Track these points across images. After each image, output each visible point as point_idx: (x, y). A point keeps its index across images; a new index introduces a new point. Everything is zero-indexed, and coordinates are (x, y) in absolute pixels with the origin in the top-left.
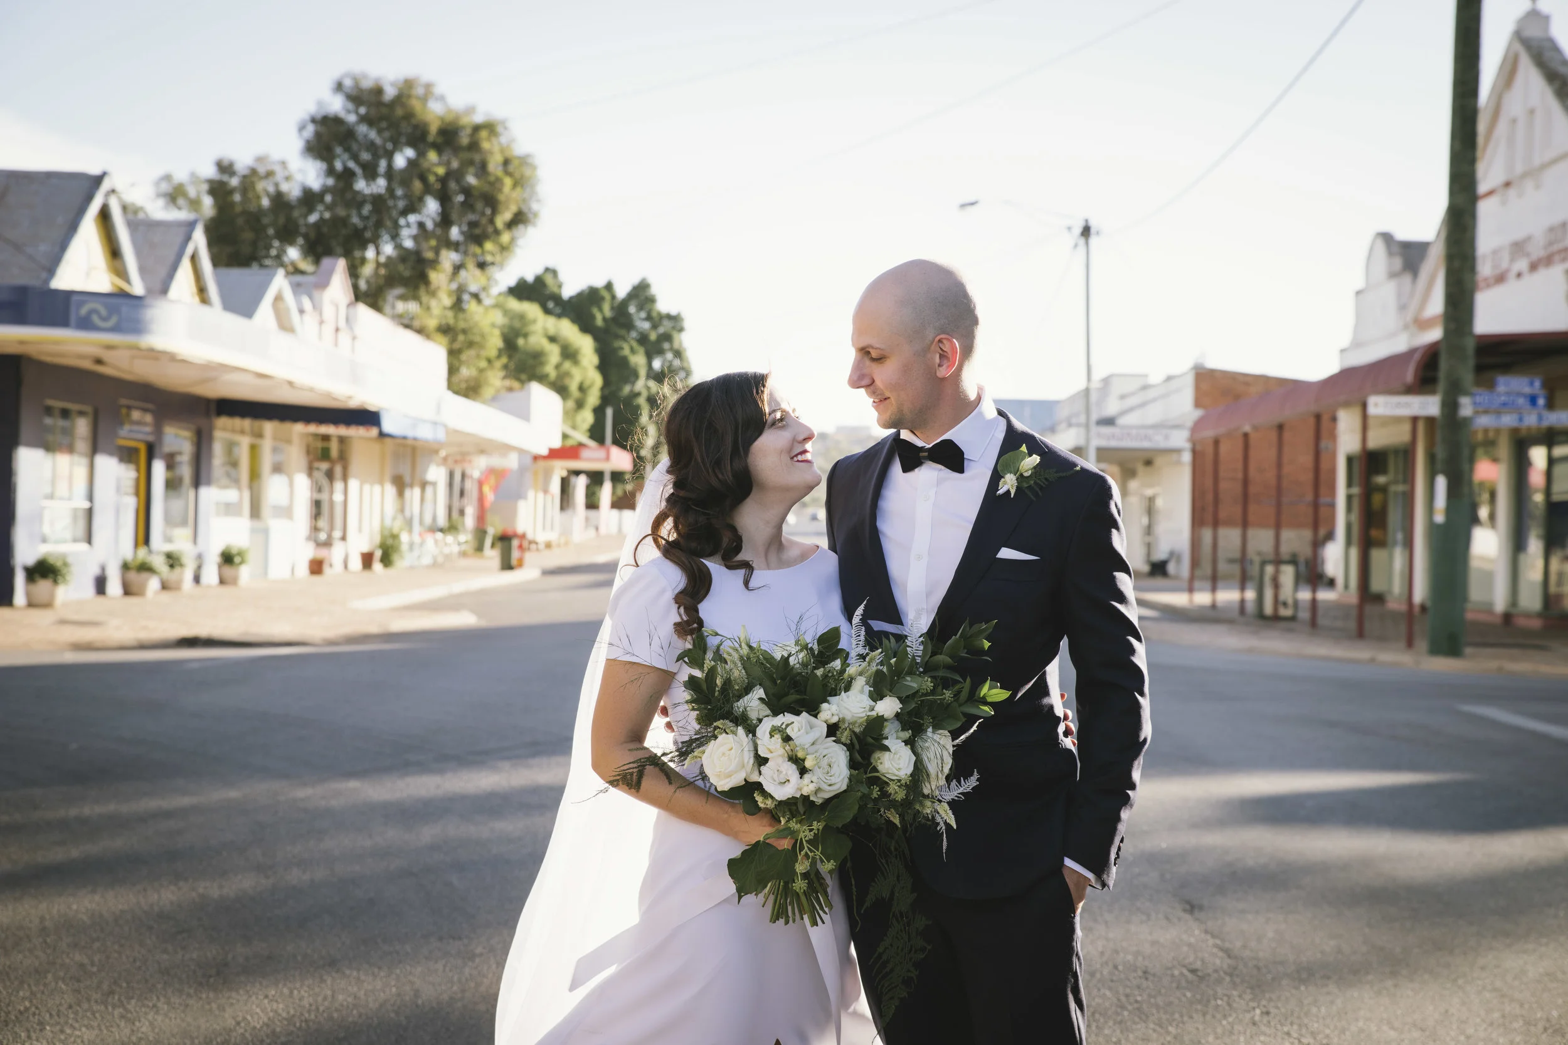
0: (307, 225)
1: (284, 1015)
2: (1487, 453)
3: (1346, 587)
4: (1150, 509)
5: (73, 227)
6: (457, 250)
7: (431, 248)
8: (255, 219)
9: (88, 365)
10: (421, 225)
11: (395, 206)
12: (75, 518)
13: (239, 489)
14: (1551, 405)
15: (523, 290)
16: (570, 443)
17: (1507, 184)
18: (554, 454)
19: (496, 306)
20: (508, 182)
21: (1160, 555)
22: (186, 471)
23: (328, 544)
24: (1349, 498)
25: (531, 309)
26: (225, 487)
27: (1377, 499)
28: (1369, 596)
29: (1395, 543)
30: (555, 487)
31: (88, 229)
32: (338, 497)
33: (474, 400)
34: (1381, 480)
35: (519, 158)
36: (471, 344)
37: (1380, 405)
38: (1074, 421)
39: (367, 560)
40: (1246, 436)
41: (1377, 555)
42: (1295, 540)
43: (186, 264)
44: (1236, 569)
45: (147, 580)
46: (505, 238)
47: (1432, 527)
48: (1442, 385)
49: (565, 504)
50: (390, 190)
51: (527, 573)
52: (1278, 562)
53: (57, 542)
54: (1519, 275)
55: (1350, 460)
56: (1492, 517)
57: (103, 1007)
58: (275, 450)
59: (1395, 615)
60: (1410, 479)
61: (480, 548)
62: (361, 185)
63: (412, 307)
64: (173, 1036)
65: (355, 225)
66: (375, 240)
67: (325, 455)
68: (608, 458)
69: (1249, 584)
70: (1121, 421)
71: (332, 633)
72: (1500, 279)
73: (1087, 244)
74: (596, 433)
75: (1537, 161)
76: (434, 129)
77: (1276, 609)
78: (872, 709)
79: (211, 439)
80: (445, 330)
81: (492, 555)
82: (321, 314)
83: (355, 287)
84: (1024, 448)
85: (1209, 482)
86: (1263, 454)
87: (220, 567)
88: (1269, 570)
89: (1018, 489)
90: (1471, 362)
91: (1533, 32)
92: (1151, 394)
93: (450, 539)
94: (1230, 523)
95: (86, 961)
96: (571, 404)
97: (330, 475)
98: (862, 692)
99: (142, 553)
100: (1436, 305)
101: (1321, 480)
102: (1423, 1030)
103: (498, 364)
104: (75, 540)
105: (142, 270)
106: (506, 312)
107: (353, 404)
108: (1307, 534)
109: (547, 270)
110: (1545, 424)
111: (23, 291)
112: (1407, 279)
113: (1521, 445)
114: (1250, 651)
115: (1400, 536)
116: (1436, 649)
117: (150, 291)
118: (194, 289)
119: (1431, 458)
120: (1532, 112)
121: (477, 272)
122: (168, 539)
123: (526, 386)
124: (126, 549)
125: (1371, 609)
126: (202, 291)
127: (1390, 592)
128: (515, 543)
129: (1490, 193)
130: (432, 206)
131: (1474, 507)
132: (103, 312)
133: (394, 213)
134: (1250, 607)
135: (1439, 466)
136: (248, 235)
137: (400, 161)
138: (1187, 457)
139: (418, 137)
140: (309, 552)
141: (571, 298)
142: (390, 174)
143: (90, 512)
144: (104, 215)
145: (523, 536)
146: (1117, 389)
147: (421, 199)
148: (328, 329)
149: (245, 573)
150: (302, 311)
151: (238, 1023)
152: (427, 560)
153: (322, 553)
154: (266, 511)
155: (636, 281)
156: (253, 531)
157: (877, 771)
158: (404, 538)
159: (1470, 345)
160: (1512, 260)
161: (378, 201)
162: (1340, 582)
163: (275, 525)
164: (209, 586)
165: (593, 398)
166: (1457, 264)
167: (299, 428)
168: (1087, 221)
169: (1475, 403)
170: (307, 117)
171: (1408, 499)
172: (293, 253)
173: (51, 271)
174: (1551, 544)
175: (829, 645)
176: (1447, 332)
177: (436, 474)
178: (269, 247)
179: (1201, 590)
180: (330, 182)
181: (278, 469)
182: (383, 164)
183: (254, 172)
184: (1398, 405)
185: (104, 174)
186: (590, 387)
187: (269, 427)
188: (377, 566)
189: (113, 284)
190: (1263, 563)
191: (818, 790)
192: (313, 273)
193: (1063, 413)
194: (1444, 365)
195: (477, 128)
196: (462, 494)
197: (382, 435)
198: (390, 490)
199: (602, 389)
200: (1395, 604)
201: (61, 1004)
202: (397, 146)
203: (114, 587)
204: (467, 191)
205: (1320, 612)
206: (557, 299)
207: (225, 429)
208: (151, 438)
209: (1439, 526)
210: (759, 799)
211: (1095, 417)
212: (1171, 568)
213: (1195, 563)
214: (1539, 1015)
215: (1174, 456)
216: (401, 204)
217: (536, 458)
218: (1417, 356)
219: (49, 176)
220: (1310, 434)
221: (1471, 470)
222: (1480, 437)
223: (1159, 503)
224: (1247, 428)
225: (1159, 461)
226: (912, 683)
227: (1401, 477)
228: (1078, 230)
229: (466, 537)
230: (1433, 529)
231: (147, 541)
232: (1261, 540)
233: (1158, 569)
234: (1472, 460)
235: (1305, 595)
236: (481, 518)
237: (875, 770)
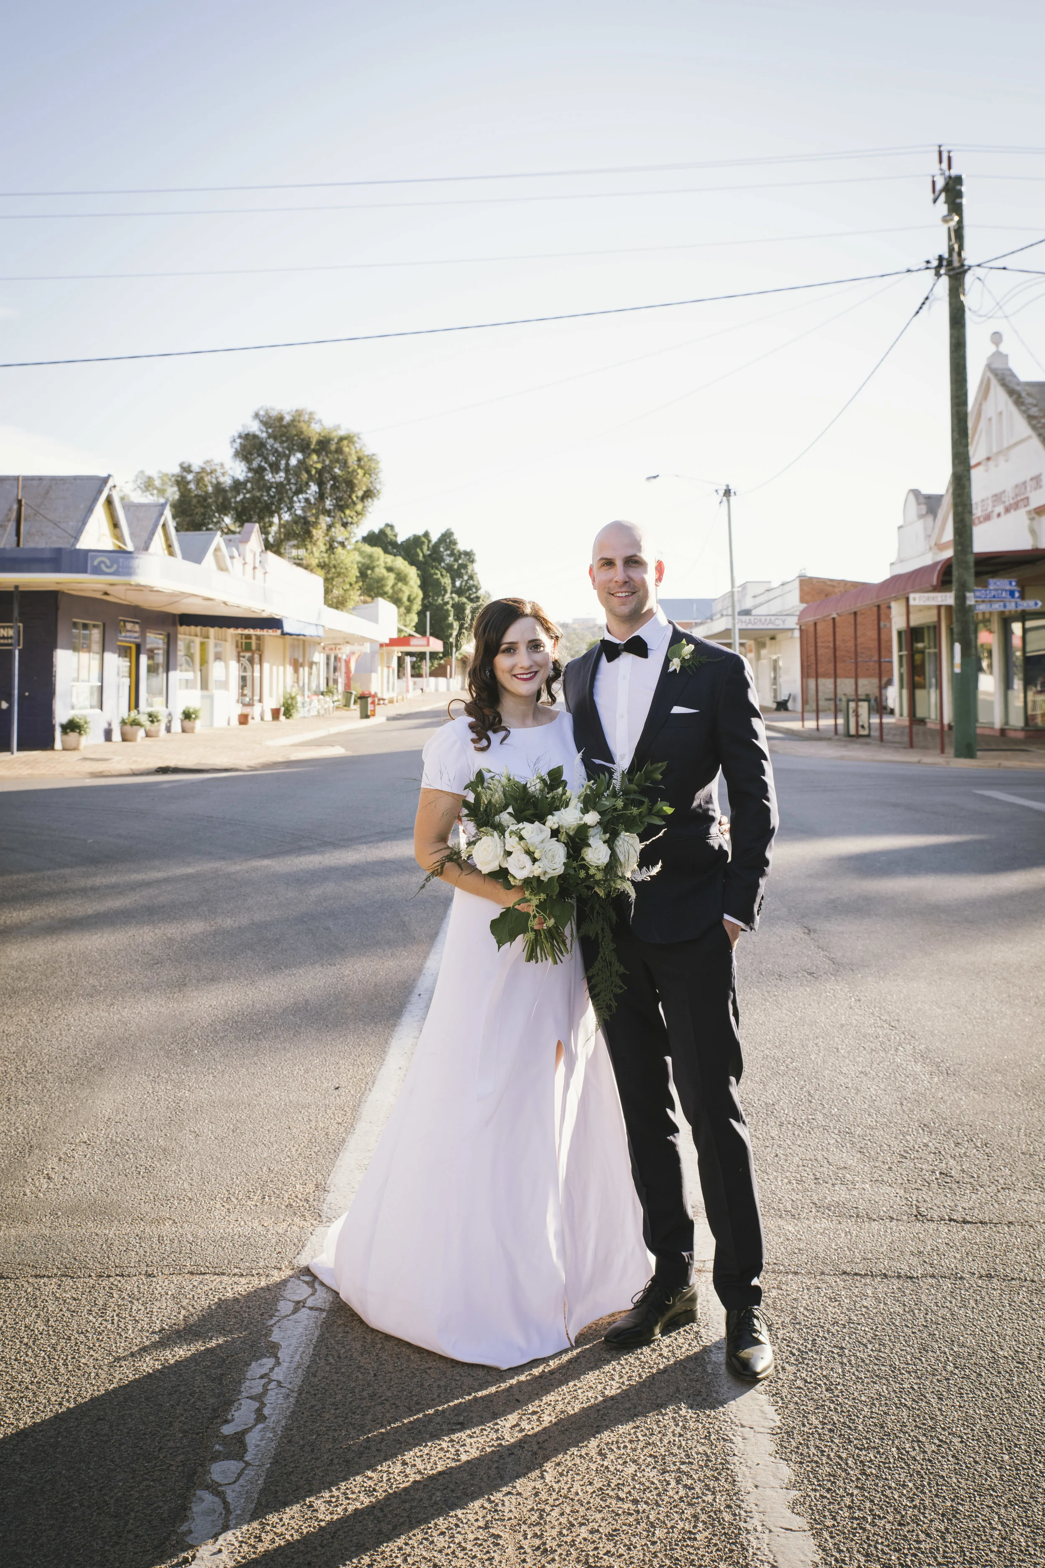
0: (236, 502)
1: (222, 1018)
2: (985, 626)
3: (901, 715)
4: (775, 668)
5: (90, 510)
6: (329, 516)
7: (313, 515)
8: (203, 500)
9: (99, 596)
10: (307, 500)
11: (291, 489)
12: (92, 693)
13: (194, 671)
14: (1023, 597)
15: (373, 539)
16: (403, 635)
17: (988, 459)
18: (393, 642)
19: (355, 549)
20: (360, 472)
21: (783, 697)
22: (160, 659)
23: (250, 704)
24: (901, 657)
25: (377, 551)
26: (186, 671)
27: (918, 657)
28: (915, 720)
29: (930, 687)
30: (395, 664)
31: (100, 509)
32: (257, 674)
33: (342, 610)
34: (920, 645)
35: (368, 456)
36: (339, 575)
37: (918, 599)
38: (725, 613)
39: (276, 714)
40: (834, 619)
41: (919, 693)
42: (867, 685)
43: (160, 529)
44: (831, 704)
45: (138, 730)
46: (359, 507)
47: (953, 675)
48: (955, 586)
49: (401, 674)
50: (287, 478)
51: (378, 720)
52: (858, 700)
53: (81, 708)
54: (999, 515)
55: (900, 633)
56: (990, 666)
57: (107, 1014)
58: (216, 645)
59: (932, 732)
60: (938, 645)
61: (347, 705)
62: (269, 476)
63: (302, 552)
64: (151, 1033)
65: (265, 501)
66: (278, 510)
67: (248, 648)
68: (428, 645)
69: (840, 715)
70: (753, 612)
71: (252, 763)
72: (988, 518)
73: (728, 501)
74: (420, 629)
75: (1005, 445)
76: (314, 441)
77: (857, 730)
78: (581, 819)
79: (176, 639)
80: (322, 566)
81: (355, 709)
82: (244, 559)
83: (266, 541)
84: (684, 642)
85: (812, 649)
86: (845, 631)
87: (182, 721)
88: (852, 705)
89: (681, 667)
90: (972, 571)
91: (997, 365)
92: (772, 595)
93: (328, 699)
94: (826, 675)
95: (97, 984)
96: (403, 610)
97: (251, 661)
98: (576, 808)
99: (134, 713)
100: (949, 535)
101: (882, 646)
102: (959, 1008)
103: (357, 587)
104: (92, 707)
105: (132, 535)
106: (361, 553)
107: (265, 615)
108: (875, 681)
109: (387, 525)
110: (1020, 608)
111: (59, 551)
112: (930, 519)
113: (1006, 622)
114: (842, 758)
115: (933, 680)
116: (958, 755)
117: (137, 548)
118: (165, 546)
119: (950, 631)
120: (1001, 413)
121: (342, 529)
122: (150, 705)
123: (376, 599)
124: (124, 712)
125: (915, 728)
126: (169, 546)
127: (929, 718)
128: (370, 700)
129: (978, 464)
130: (314, 488)
131: (979, 660)
132: (108, 563)
133: (290, 494)
134: (841, 729)
135: (955, 636)
136: (200, 510)
137: (293, 461)
138: (797, 634)
139: (305, 447)
140: (239, 709)
141: (402, 543)
142: (287, 470)
143: (101, 688)
144: (109, 502)
145: (374, 696)
146: (751, 591)
147: (307, 484)
148: (249, 568)
149: (198, 724)
150: (232, 557)
151: (193, 1024)
152: (314, 713)
153: (247, 710)
154: (211, 685)
155: (443, 531)
156: (203, 697)
157: (585, 860)
158: (299, 699)
159: (971, 559)
160: (994, 506)
161: (280, 486)
162: (897, 711)
163: (218, 694)
164: (176, 733)
165: (417, 606)
166: (960, 509)
167: (232, 631)
168: (728, 486)
169: (976, 597)
170: (236, 435)
171: (938, 657)
172: (228, 520)
173: (77, 539)
174: (1028, 683)
175: (555, 779)
176: (956, 551)
177: (319, 657)
178: (211, 517)
179: (809, 719)
180: (250, 475)
181: (218, 657)
182: (283, 462)
183: (203, 470)
184: (928, 599)
185: (109, 476)
186: (414, 599)
187: (212, 631)
188: (282, 718)
189: (114, 544)
190: (848, 701)
191: (545, 873)
192: (239, 533)
193: (717, 607)
194: (955, 573)
195: (341, 439)
196: (335, 670)
197: (283, 634)
198: (290, 669)
199: (423, 599)
200: (932, 725)
201: (81, 1013)
202: (292, 451)
203: (116, 736)
204: (334, 478)
205: (885, 731)
206: (394, 544)
207: (186, 635)
208: (138, 640)
209: (957, 674)
210: (511, 879)
211: (737, 610)
212: (790, 705)
213: (805, 702)
214: (1031, 994)
215: (789, 634)
216: (294, 487)
217: (381, 645)
218: (939, 568)
219: (75, 478)
220: (875, 617)
221: (976, 638)
222: (980, 617)
223: (781, 663)
224: (835, 616)
225: (779, 637)
226: (607, 803)
227: (932, 644)
228: (722, 492)
229: (339, 697)
230: (953, 676)
231: (137, 706)
232: (846, 686)
233: (782, 706)
234: (976, 632)
235: (875, 720)
236: (348, 685)
237: (583, 859)
